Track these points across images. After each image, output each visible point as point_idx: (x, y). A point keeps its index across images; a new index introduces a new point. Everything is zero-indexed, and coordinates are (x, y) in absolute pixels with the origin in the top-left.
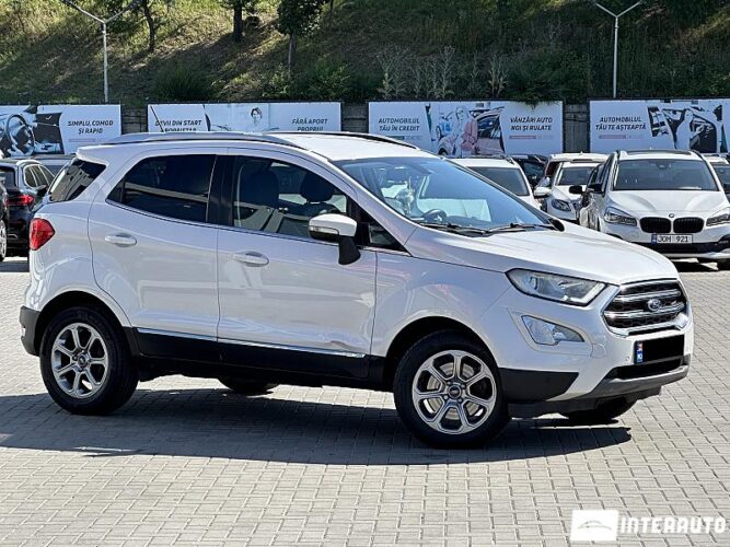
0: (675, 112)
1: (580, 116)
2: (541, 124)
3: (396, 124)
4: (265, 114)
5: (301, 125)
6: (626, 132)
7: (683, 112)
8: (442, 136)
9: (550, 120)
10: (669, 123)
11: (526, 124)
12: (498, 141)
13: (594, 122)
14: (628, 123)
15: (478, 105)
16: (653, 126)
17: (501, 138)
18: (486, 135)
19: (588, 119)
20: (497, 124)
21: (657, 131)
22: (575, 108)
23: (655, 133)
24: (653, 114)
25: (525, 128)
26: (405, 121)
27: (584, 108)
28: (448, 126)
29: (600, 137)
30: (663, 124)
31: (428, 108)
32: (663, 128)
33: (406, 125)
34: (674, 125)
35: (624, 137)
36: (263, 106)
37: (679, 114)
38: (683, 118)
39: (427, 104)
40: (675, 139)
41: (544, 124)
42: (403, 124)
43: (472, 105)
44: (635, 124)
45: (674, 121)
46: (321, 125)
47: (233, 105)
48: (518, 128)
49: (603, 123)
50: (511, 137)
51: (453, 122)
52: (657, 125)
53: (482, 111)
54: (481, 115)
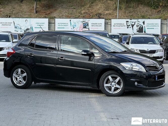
0: (133, 22)
1: (109, 23)
2: (99, 25)
3: (62, 24)
4: (29, 21)
5: (38, 24)
6: (120, 27)
7: (135, 22)
8: (74, 28)
9: (101, 24)
10: (131, 25)
11: (95, 25)
12: (88, 29)
13: (112, 24)
14: (121, 25)
15: (83, 20)
16: (127, 26)
17: (89, 29)
18: (85, 27)
19: (111, 24)
20: (88, 25)
21: (128, 27)
22: (107, 21)
23: (128, 28)
24: (127, 23)
25: (95, 26)
26: (65, 24)
27: (110, 21)
28: (75, 25)
29: (114, 28)
30: (130, 25)
31: (70, 20)
32: (130, 26)
33: (65, 25)
34: (133, 26)
35: (120, 28)
36: (28, 19)
37: (134, 23)
38: (135, 24)
39: (70, 19)
40: (133, 29)
41: (100, 25)
42: (64, 25)
43: (82, 20)
44: (123, 25)
45: (133, 25)
46: (43, 24)
47: (20, 19)
48: (93, 26)
49: (115, 25)
50: (91, 28)
51: (77, 24)
52: (128, 26)
53: (84, 21)
54: (84, 22)
